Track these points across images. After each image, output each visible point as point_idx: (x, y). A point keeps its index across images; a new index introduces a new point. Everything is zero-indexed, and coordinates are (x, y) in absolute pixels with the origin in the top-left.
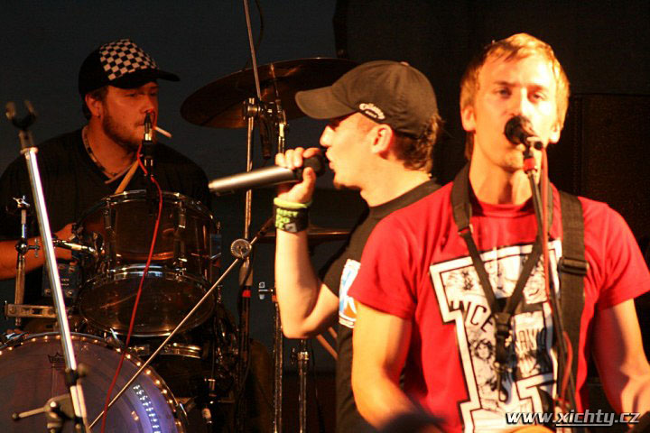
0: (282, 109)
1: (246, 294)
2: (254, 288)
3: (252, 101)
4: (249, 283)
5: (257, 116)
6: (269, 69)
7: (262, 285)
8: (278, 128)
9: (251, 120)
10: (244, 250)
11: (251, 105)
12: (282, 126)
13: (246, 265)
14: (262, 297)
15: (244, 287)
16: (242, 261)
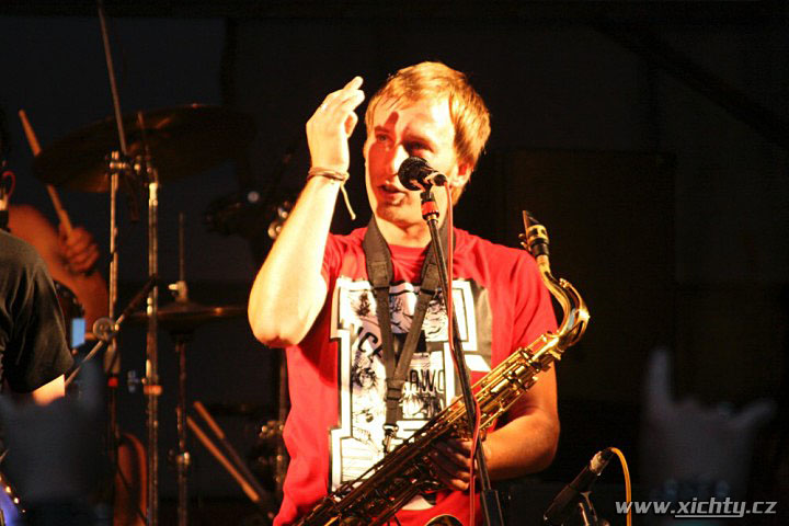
0: (153, 166)
1: (113, 382)
2: (122, 377)
3: (115, 155)
4: (116, 370)
5: (121, 173)
6: (137, 118)
7: (131, 376)
8: (148, 190)
9: (115, 178)
10: (109, 331)
11: (115, 161)
12: (153, 187)
13: (112, 349)
14: (132, 389)
15: (110, 375)
16: (107, 344)
